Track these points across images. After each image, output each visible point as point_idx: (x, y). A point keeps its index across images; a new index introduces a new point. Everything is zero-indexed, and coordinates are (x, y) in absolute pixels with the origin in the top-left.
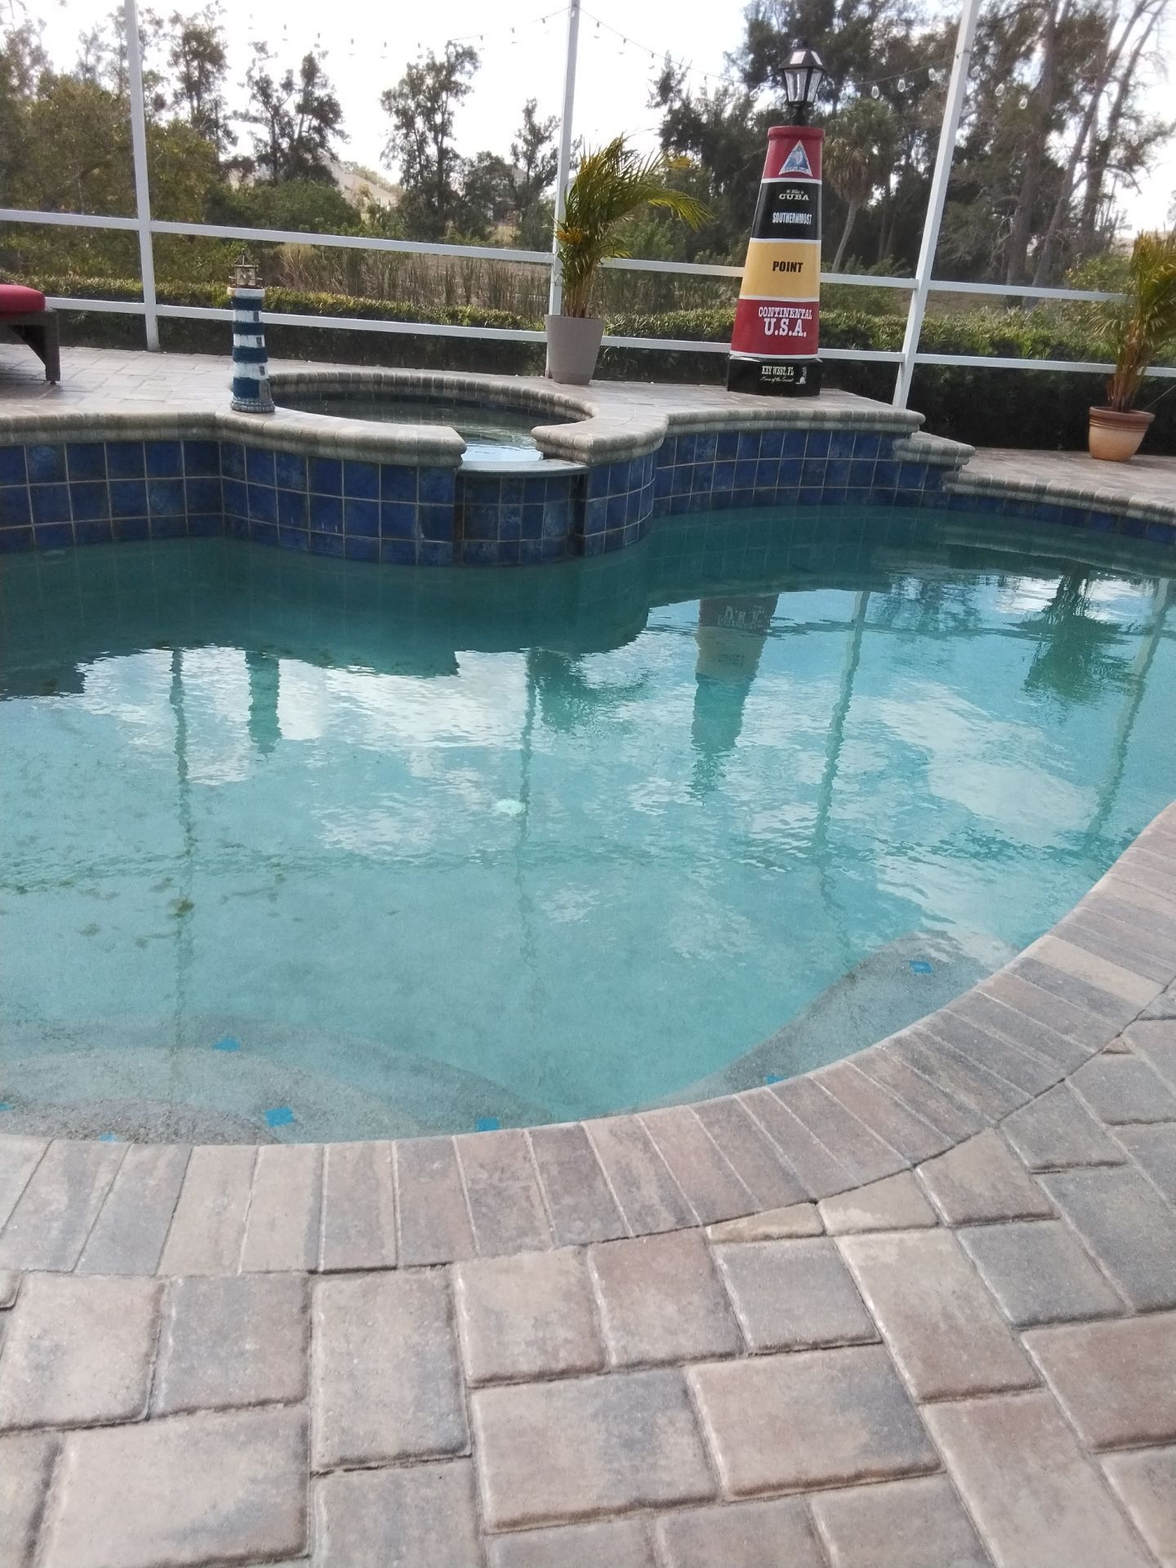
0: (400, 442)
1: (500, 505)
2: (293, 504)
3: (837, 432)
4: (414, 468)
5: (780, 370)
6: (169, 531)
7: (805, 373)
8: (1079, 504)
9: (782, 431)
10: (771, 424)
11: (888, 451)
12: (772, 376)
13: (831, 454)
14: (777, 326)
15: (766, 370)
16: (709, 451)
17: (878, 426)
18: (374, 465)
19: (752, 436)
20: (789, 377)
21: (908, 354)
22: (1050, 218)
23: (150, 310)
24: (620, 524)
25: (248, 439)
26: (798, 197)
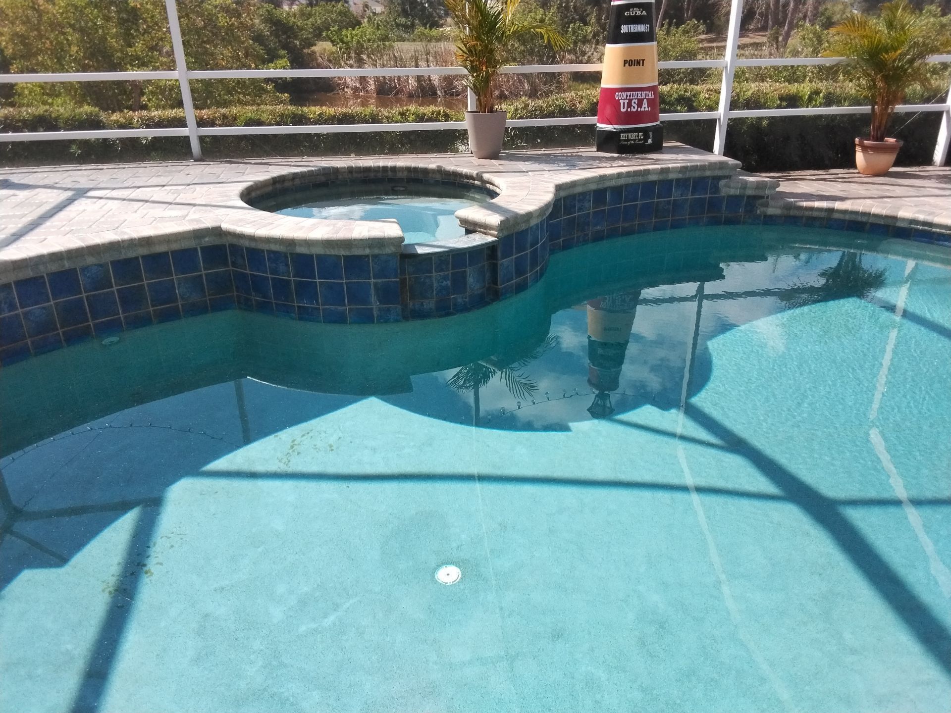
0: (355, 240)
1: (434, 274)
2: (282, 286)
3: (678, 180)
4: (367, 256)
5: (632, 136)
7: (651, 136)
8: (859, 219)
9: (638, 184)
10: (630, 180)
11: (716, 189)
12: (628, 140)
13: (676, 195)
14: (630, 105)
15: (623, 136)
16: (586, 204)
17: (708, 173)
18: (338, 257)
19: (617, 191)
20: (640, 140)
21: (722, 112)
24: (525, 273)
25: (247, 243)
26: (639, 13)
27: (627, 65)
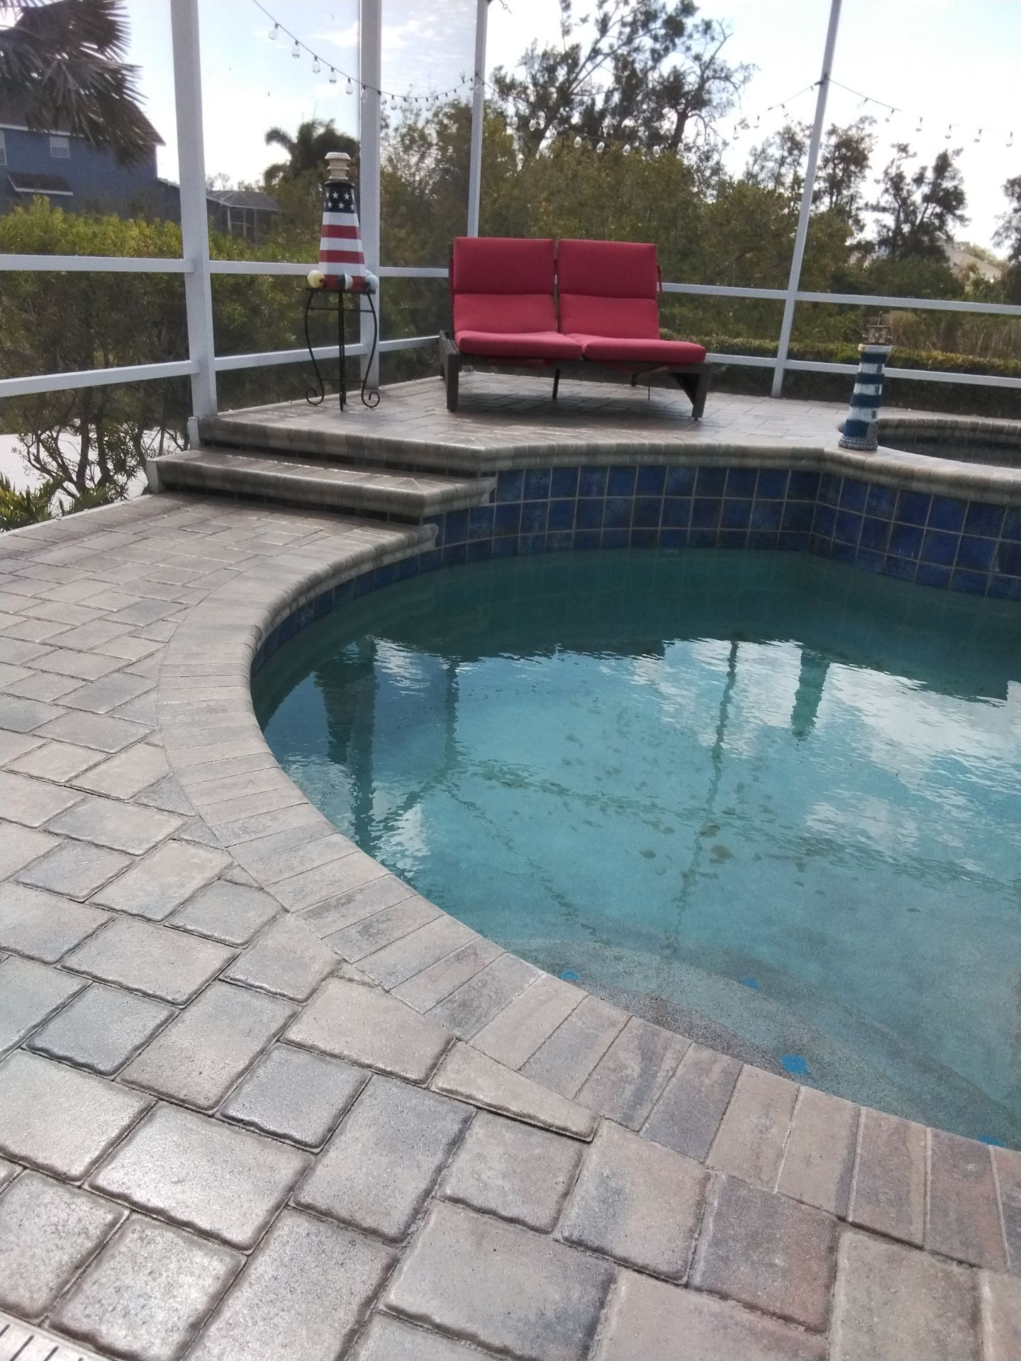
0: (995, 482)
2: (875, 530)
4: (1003, 507)
6: (764, 543)
18: (963, 502)
23: (780, 364)
25: (850, 472)
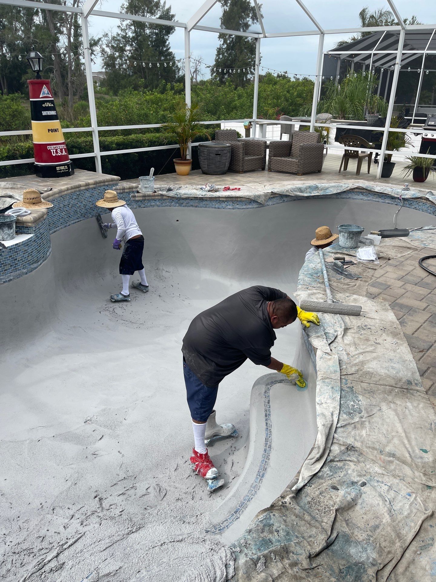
5: (62, 168)
7: (70, 167)
12: (60, 170)
14: (57, 152)
15: (58, 168)
20: (66, 169)
22: (67, 74)
26: (50, 105)
27: (50, 132)
